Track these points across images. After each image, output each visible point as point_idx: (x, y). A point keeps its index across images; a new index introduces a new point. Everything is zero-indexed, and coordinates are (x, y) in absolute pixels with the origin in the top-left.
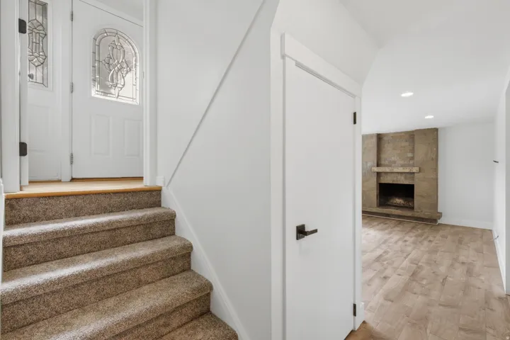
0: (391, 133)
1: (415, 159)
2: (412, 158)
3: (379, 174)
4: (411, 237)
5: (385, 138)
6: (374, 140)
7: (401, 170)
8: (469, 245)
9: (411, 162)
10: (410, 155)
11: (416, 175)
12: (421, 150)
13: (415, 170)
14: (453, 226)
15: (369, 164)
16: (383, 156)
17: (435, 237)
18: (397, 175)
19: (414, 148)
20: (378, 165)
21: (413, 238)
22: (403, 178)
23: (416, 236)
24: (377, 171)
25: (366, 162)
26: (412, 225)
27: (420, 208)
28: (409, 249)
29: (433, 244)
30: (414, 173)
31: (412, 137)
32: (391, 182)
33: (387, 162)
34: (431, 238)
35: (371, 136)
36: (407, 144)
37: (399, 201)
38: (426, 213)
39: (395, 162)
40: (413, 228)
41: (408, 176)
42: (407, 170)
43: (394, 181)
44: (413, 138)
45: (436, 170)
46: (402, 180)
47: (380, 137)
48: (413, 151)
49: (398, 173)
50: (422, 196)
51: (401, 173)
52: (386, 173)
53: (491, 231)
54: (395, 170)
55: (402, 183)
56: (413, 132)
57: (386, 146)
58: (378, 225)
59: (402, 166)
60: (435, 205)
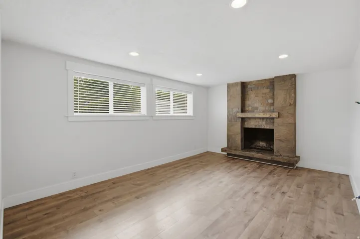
0: (254, 81)
1: (275, 104)
2: (272, 104)
3: (243, 120)
4: (264, 187)
5: (249, 86)
6: (239, 88)
7: (262, 115)
8: (326, 199)
9: (272, 108)
10: (270, 101)
11: (275, 120)
12: (281, 96)
13: (275, 115)
14: (310, 171)
15: (235, 110)
16: (248, 103)
17: (289, 187)
18: (259, 120)
19: (273, 94)
20: (243, 111)
21: (265, 189)
22: (264, 123)
23: (270, 185)
24: (241, 116)
25: (232, 109)
26: (271, 168)
27: (278, 152)
28: (256, 207)
29: (286, 197)
30: (273, 118)
31: (271, 84)
32: (254, 127)
33: (250, 108)
34: (285, 189)
35: (236, 84)
36: (268, 91)
37: (262, 144)
38: (285, 157)
39: (257, 108)
40: (270, 173)
41: (269, 121)
42: (268, 116)
43: (255, 126)
44: (273, 85)
45: (294, 115)
46: (264, 125)
47: (244, 85)
48: (273, 98)
49: (260, 118)
50: (280, 140)
51: (263, 118)
52: (250, 118)
53: (347, 176)
54: (257, 116)
55: (263, 127)
56: (273, 79)
57: (249, 92)
58: (237, 169)
59: (264, 112)
60: (293, 149)
